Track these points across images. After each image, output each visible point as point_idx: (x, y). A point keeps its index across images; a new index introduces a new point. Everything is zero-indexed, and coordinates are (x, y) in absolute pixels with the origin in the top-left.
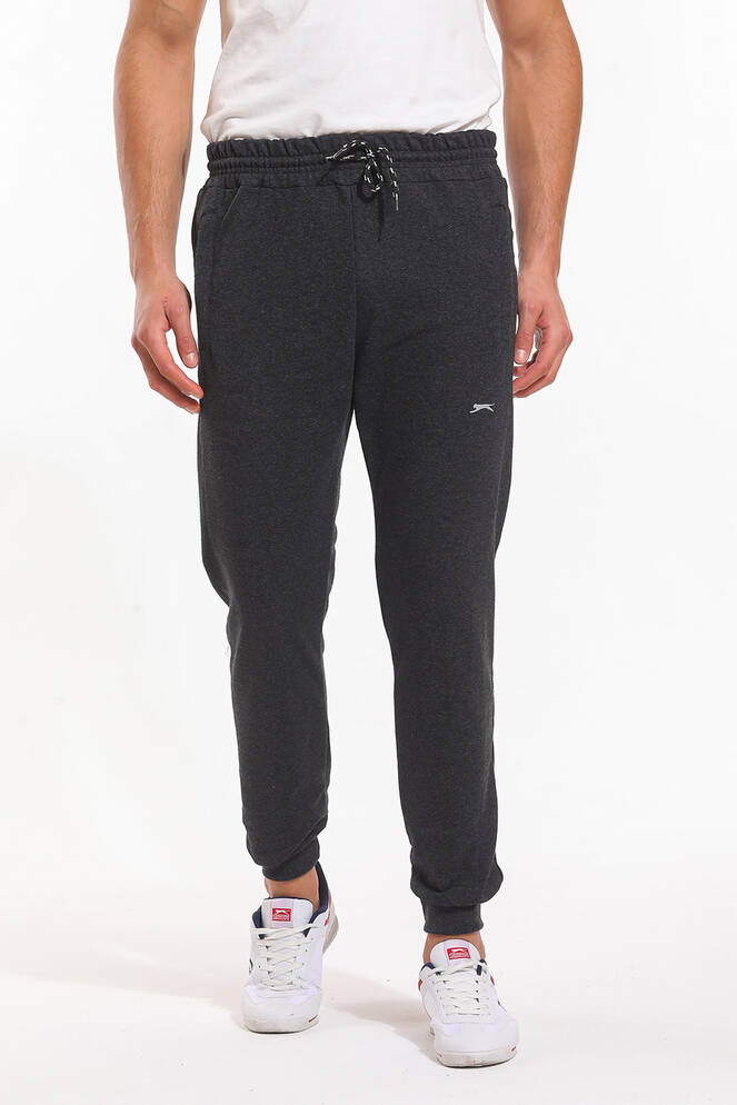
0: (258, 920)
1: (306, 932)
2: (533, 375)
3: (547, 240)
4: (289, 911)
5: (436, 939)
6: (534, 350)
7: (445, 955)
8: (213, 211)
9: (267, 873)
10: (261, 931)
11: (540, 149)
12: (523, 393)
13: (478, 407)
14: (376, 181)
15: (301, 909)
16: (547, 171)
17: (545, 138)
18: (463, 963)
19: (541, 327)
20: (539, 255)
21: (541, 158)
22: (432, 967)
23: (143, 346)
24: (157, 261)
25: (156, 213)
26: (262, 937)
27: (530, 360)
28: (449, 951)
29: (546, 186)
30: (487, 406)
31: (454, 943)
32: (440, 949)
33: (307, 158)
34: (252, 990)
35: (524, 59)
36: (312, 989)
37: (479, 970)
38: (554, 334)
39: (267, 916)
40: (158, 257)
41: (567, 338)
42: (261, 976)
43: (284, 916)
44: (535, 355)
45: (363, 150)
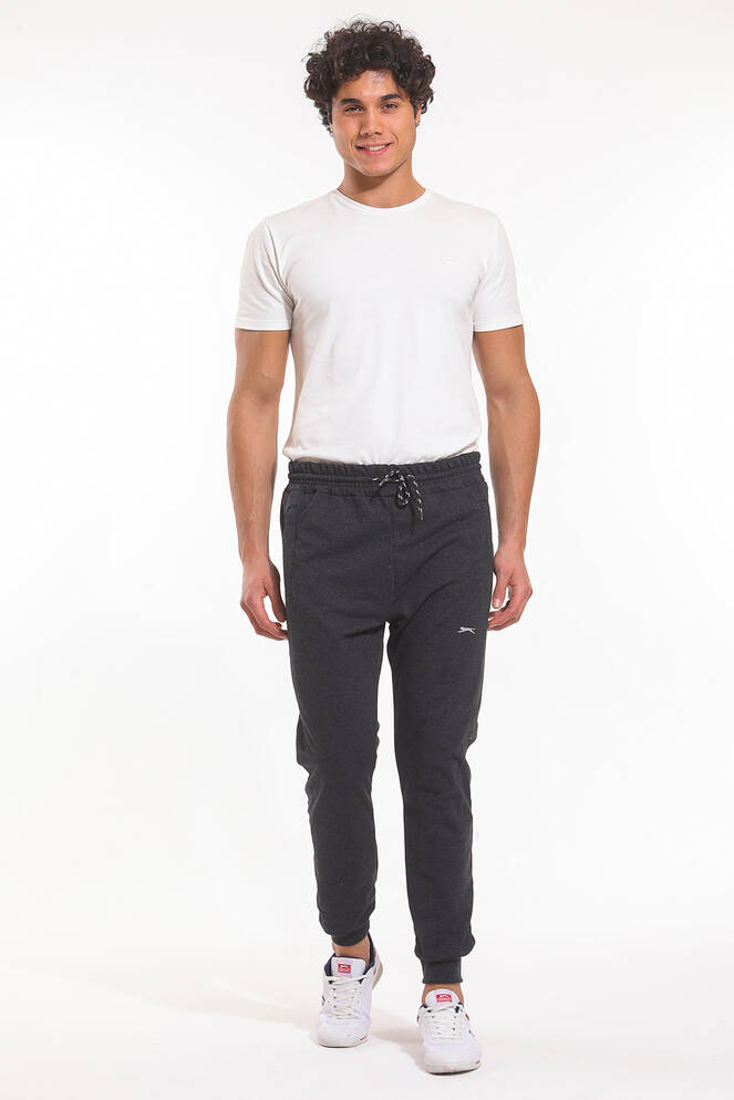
0: (328, 970)
1: (361, 981)
2: (506, 615)
3: (517, 526)
4: (349, 967)
5: (430, 987)
6: (507, 599)
7: (435, 999)
8: (296, 506)
9: (334, 940)
10: (331, 978)
11: (511, 465)
12: (498, 628)
13: (463, 629)
14: (405, 497)
15: (358, 965)
16: (516, 480)
17: (515, 458)
18: (446, 1004)
19: (511, 584)
20: (512, 537)
21: (512, 471)
22: (426, 1007)
23: (249, 607)
24: (258, 550)
25: (256, 517)
26: (331, 982)
27: (504, 605)
28: (438, 996)
29: (516, 490)
30: (470, 630)
31: (443, 991)
32: (432, 995)
33: (360, 478)
34: (324, 1017)
35: (500, 404)
36: (364, 1018)
37: (457, 1009)
38: (520, 589)
39: (334, 968)
40: (259, 548)
41: (529, 593)
42: (331, 1009)
43: (346, 969)
44: (508, 603)
45: (396, 476)
